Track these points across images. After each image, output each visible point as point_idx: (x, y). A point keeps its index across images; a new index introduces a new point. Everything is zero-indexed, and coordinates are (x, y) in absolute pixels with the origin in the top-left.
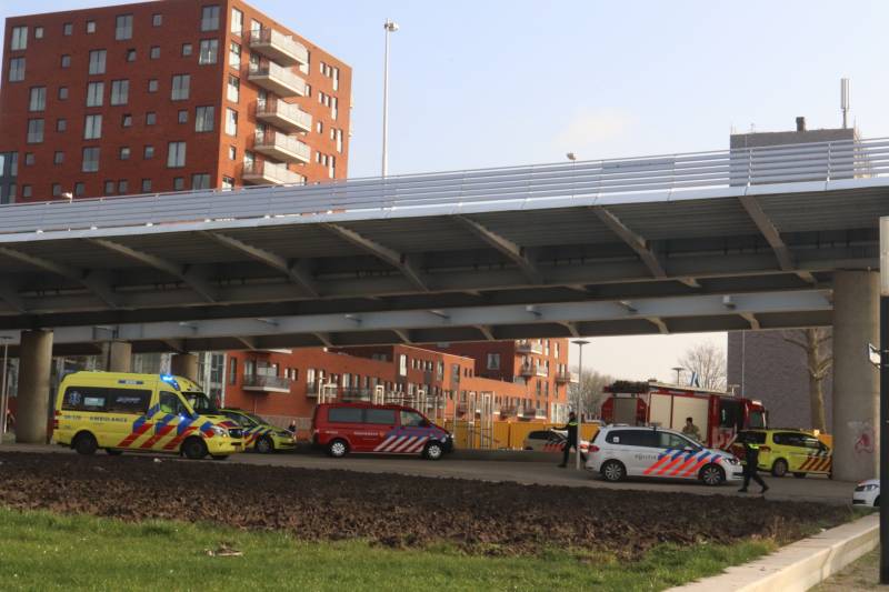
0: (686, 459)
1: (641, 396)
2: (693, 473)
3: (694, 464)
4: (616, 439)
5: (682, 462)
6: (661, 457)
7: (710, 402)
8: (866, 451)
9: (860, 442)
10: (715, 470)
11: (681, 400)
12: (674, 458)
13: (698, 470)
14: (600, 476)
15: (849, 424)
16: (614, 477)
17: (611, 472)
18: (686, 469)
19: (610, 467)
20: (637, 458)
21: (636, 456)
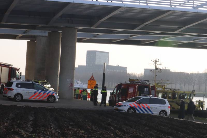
0: (44, 93)
2: (45, 99)
3: (46, 95)
6: (35, 93)
7: (9, 69)
8: (72, 88)
9: (70, 86)
10: (52, 97)
11: (3, 68)
12: (40, 93)
13: (47, 97)
14: (13, 99)
15: (67, 79)
16: (19, 100)
17: (17, 98)
18: (43, 97)
19: (17, 96)
20: (27, 93)
21: (27, 92)
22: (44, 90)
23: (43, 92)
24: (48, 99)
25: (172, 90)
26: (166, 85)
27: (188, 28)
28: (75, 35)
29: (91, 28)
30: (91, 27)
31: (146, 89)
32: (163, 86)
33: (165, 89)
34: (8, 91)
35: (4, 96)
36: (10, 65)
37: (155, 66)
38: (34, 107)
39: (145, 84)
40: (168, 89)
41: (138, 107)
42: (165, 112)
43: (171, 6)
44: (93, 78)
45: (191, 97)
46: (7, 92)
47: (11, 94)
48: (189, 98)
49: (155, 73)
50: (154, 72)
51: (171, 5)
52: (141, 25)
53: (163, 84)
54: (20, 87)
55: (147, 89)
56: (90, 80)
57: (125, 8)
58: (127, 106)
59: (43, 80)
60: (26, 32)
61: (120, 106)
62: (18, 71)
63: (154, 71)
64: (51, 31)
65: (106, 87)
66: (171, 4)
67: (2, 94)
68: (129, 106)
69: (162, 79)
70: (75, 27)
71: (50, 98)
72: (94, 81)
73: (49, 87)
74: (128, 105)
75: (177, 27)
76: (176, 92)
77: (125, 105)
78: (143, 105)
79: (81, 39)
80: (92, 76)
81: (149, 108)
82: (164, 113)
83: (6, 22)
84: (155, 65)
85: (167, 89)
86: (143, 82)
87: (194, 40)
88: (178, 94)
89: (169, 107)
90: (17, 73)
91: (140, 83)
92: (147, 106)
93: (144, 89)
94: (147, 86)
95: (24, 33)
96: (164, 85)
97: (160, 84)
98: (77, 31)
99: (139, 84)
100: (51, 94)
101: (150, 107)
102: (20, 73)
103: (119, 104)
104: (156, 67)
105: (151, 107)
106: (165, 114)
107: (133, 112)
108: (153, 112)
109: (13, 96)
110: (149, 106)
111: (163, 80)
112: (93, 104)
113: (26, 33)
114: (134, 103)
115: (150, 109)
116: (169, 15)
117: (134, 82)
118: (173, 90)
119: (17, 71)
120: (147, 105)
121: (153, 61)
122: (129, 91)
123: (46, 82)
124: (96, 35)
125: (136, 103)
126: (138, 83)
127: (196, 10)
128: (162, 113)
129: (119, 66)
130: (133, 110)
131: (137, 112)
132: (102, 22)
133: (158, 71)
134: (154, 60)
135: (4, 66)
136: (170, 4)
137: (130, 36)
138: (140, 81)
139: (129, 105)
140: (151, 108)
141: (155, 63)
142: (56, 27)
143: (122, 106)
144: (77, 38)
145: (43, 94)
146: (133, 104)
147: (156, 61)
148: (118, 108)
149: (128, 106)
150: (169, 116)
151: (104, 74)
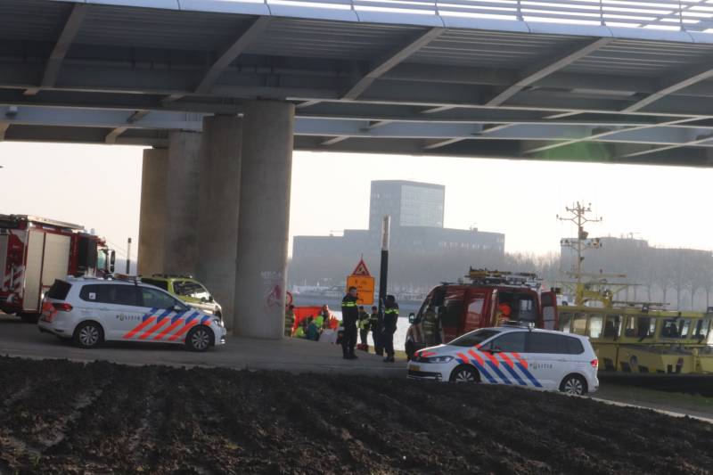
0: (174, 320)
1: (15, 232)
2: (180, 337)
3: (180, 326)
4: (93, 295)
5: (168, 324)
6: (146, 318)
7: (72, 240)
8: (278, 304)
9: (272, 294)
10: (204, 333)
11: (51, 237)
12: (160, 319)
13: (186, 333)
14: (73, 341)
15: (262, 273)
16: (90, 342)
17: (86, 336)
18: (173, 331)
19: (86, 330)
20: (118, 319)
21: (118, 317)
22: (177, 307)
23: (173, 314)
24: (190, 336)
25: (636, 306)
26: (613, 289)
27: (668, 96)
28: (286, 125)
29: (343, 101)
30: (339, 98)
31: (525, 304)
32: (605, 296)
33: (613, 303)
34: (55, 312)
35: (43, 330)
36: (76, 227)
37: (577, 227)
38: (124, 365)
39: (523, 286)
40: (623, 303)
41: (487, 362)
42: (581, 378)
43: (603, 24)
44: (363, 270)
45: (704, 332)
46: (50, 317)
47: (65, 323)
48: (694, 333)
49: (579, 251)
50: (576, 246)
51: (603, 20)
52: (506, 88)
53: (606, 288)
54: (94, 298)
55: (530, 302)
56: (354, 274)
57: (443, 31)
58: (448, 359)
59: (182, 277)
60: (135, 117)
61: (426, 360)
62: (105, 248)
63: (573, 242)
64: (213, 114)
65: (392, 298)
66: (604, 16)
67: (36, 322)
68: (457, 360)
69: (601, 271)
70: (288, 99)
71: (195, 336)
72: (367, 280)
73: (203, 300)
74: (452, 358)
75: (630, 93)
76: (650, 313)
77: (445, 358)
78: (506, 358)
79: (322, 139)
80: (362, 263)
81: (523, 364)
82: (578, 382)
83: (56, 86)
84: (579, 224)
85: (620, 305)
86: (516, 280)
87: (698, 138)
88: (657, 321)
89: (593, 363)
90: (101, 255)
91: (507, 283)
92: (518, 361)
93: (519, 303)
94: (529, 295)
95: (130, 121)
96: (607, 291)
97: (595, 289)
98: (294, 110)
99: (502, 285)
100: (199, 323)
101: (529, 362)
102: (110, 252)
103: (422, 355)
104: (581, 229)
105: (532, 362)
106: (580, 387)
107: (472, 379)
108: (539, 381)
109: (70, 331)
110: (524, 360)
111: (603, 273)
112: (342, 355)
113: (136, 120)
114: (474, 349)
115: (530, 369)
116: (596, 53)
117: (484, 281)
118: (641, 306)
119: (99, 248)
120: (517, 357)
121: (572, 211)
122: (469, 310)
123: (196, 282)
124: (367, 127)
125: (483, 351)
126: (499, 282)
127: (689, 34)
128: (569, 382)
129: (480, 230)
130: (469, 374)
131: (484, 380)
132: (377, 81)
133: (589, 244)
134: (576, 206)
135: (53, 229)
136: (599, 15)
137: (481, 128)
138: (503, 276)
139: (458, 358)
140: (531, 365)
141: (579, 216)
142: (231, 101)
143: (434, 359)
144: (295, 136)
145: (173, 322)
146: (469, 354)
147: (581, 211)
148: (418, 367)
149: (454, 361)
150: (594, 394)
151: (385, 255)
